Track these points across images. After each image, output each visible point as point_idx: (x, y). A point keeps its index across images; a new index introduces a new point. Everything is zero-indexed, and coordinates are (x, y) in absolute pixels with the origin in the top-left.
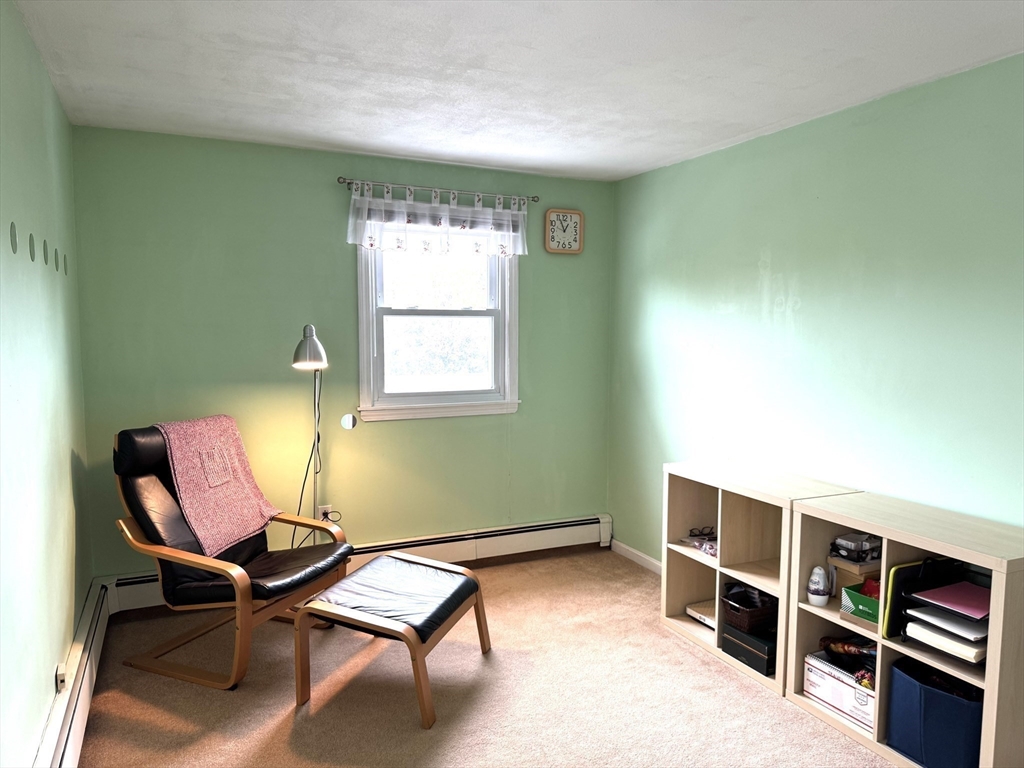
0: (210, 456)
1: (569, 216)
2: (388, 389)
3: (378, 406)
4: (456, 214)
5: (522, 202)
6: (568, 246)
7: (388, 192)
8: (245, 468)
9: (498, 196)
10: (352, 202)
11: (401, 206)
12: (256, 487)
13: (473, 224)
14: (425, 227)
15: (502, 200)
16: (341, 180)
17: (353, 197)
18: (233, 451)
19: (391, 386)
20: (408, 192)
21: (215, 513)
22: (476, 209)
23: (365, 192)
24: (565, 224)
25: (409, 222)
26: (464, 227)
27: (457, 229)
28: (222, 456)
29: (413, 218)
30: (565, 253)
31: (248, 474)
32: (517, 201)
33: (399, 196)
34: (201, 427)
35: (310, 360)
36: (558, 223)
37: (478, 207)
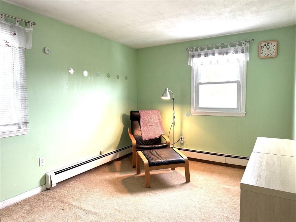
0: (151, 119)
1: (270, 43)
2: (200, 106)
3: (196, 111)
4: (221, 51)
5: (246, 42)
6: (270, 55)
7: (199, 49)
8: (160, 123)
9: (236, 43)
10: (189, 54)
11: (203, 52)
12: (163, 128)
13: (227, 53)
14: (210, 57)
15: (238, 44)
16: (187, 49)
17: (190, 53)
18: (157, 118)
19: (201, 105)
20: (205, 48)
21: (149, 131)
22: (228, 48)
23: (193, 51)
24: (268, 47)
25: (205, 56)
26: (223, 55)
27: (221, 56)
28: (154, 119)
29: (206, 55)
30: (269, 57)
31: (161, 124)
32: (244, 43)
33: (202, 49)
34: (150, 112)
35: (165, 96)
36: (265, 47)
37: (229, 48)
